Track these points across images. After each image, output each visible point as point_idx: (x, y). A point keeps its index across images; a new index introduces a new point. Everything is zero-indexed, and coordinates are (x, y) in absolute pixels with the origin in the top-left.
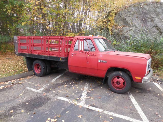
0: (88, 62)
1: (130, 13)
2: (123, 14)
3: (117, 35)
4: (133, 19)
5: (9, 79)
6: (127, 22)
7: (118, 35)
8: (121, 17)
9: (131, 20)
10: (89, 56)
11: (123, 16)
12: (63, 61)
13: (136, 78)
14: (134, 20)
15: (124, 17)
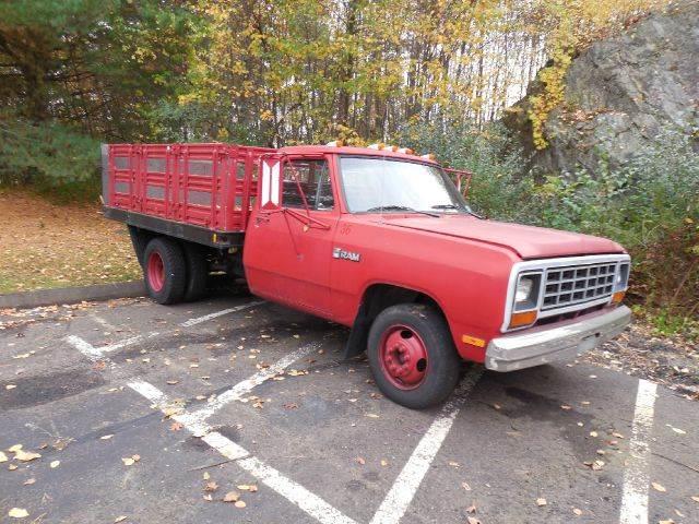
0: (302, 256)
1: (640, 50)
2: (609, 52)
3: (564, 155)
4: (651, 76)
5: (36, 302)
6: (621, 90)
7: (568, 152)
8: (596, 66)
9: (640, 79)
10: (306, 228)
11: (604, 61)
12: (222, 244)
13: (467, 339)
14: (657, 81)
15: (611, 68)
